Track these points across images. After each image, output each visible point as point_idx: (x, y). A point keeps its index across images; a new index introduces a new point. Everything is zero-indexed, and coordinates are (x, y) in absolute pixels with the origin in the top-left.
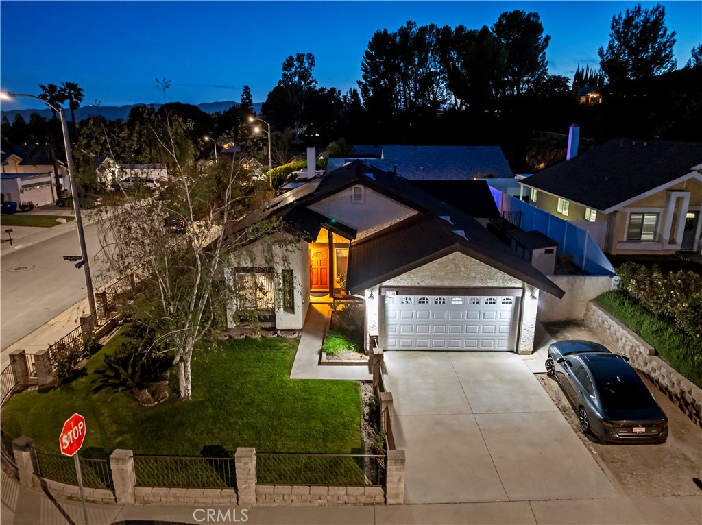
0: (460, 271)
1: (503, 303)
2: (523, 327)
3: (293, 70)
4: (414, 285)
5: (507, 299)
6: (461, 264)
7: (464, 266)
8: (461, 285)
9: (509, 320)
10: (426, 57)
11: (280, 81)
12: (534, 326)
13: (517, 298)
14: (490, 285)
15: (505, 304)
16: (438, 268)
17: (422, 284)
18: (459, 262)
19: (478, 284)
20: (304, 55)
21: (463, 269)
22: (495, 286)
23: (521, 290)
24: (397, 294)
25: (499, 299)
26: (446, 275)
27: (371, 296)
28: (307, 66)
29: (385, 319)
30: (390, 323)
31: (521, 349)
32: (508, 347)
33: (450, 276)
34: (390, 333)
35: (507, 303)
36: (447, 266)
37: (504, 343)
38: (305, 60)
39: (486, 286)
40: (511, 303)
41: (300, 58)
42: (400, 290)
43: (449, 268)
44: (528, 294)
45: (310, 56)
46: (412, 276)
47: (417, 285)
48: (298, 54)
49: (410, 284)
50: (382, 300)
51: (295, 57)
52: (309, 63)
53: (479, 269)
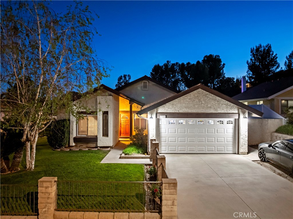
0: (202, 103)
1: (228, 123)
2: (241, 137)
3: (122, 81)
4: (176, 112)
5: (230, 121)
6: (202, 100)
7: (204, 100)
8: (203, 112)
9: (232, 134)
10: (175, 75)
11: (116, 84)
12: (247, 136)
13: (235, 119)
14: (219, 112)
15: (229, 124)
16: (189, 102)
17: (181, 111)
18: (201, 98)
19: (212, 111)
20: (126, 75)
21: (203, 102)
22: (222, 112)
23: (237, 115)
24: (166, 117)
25: (225, 120)
26: (194, 106)
27: (151, 117)
28: (127, 79)
29: (159, 134)
30: (162, 136)
31: (241, 150)
32: (233, 151)
33: (196, 106)
34: (162, 143)
35: (230, 123)
36: (194, 101)
37: (230, 149)
38: (127, 77)
39: (217, 112)
40: (232, 123)
41: (125, 76)
42: (168, 115)
43: (195, 101)
44: (242, 116)
45: (129, 76)
46: (175, 106)
47: (178, 112)
48: (124, 75)
49: (173, 112)
50: (158, 121)
51: (123, 76)
52: (128, 78)
53: (212, 102)
